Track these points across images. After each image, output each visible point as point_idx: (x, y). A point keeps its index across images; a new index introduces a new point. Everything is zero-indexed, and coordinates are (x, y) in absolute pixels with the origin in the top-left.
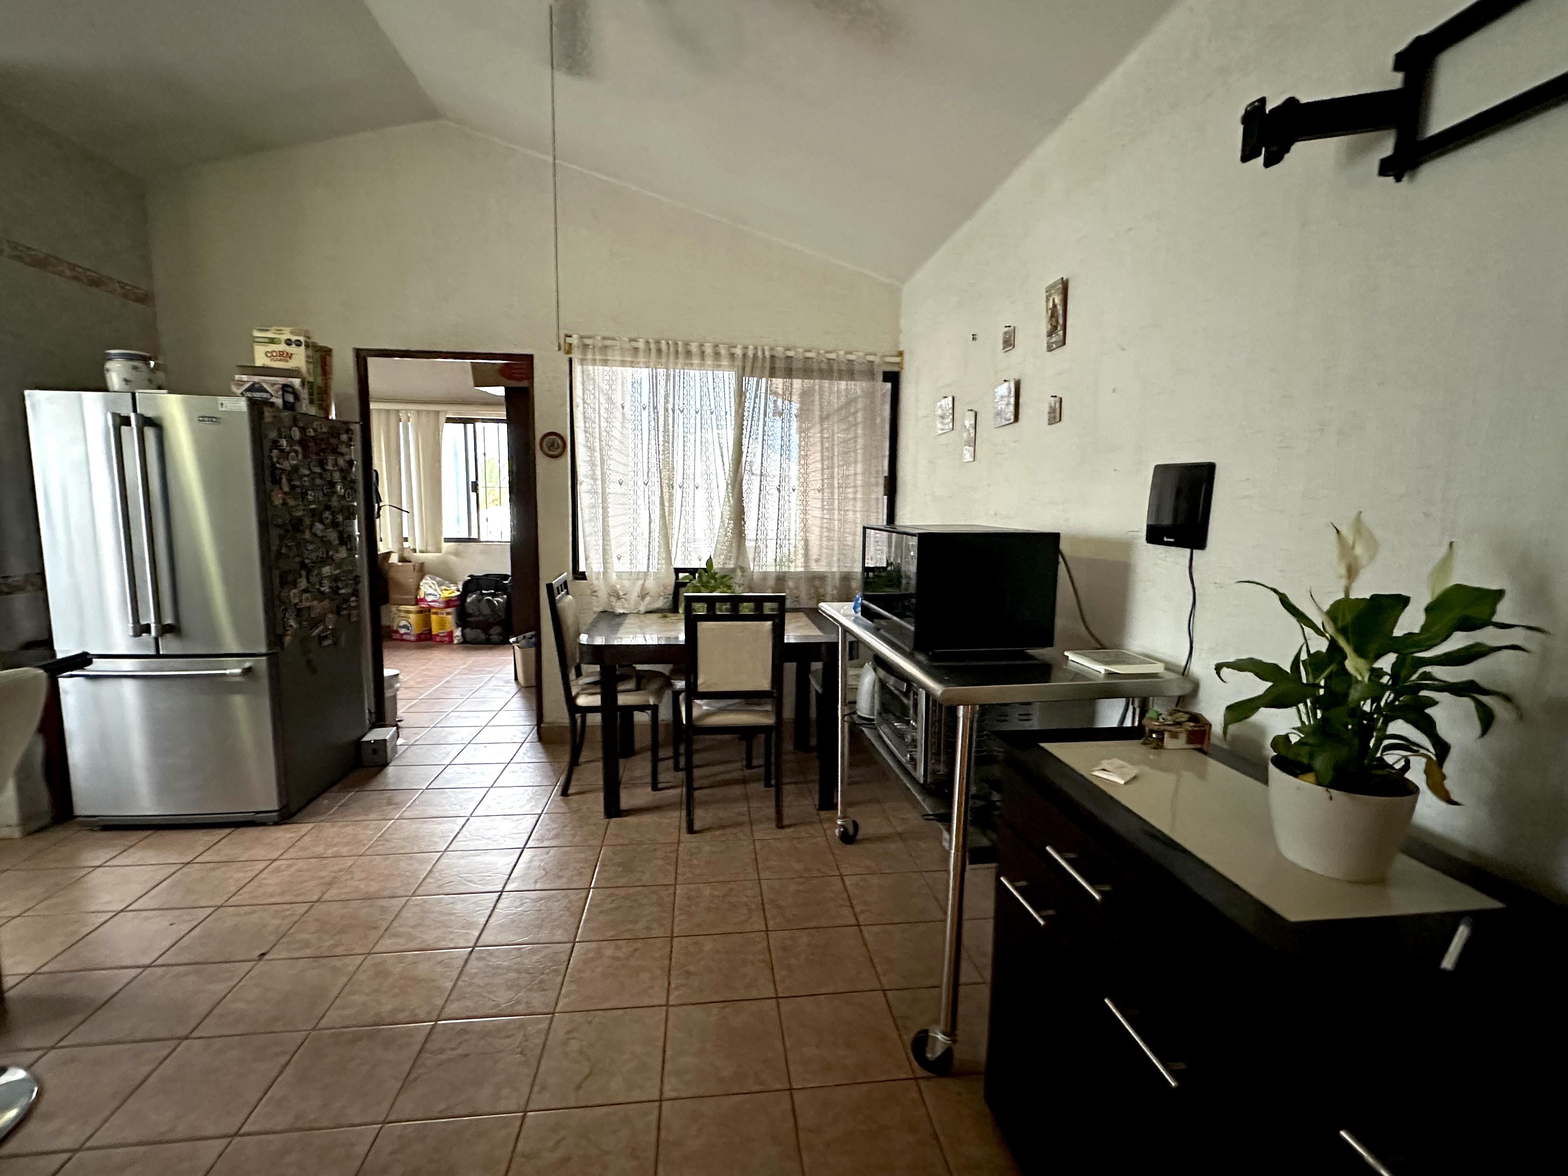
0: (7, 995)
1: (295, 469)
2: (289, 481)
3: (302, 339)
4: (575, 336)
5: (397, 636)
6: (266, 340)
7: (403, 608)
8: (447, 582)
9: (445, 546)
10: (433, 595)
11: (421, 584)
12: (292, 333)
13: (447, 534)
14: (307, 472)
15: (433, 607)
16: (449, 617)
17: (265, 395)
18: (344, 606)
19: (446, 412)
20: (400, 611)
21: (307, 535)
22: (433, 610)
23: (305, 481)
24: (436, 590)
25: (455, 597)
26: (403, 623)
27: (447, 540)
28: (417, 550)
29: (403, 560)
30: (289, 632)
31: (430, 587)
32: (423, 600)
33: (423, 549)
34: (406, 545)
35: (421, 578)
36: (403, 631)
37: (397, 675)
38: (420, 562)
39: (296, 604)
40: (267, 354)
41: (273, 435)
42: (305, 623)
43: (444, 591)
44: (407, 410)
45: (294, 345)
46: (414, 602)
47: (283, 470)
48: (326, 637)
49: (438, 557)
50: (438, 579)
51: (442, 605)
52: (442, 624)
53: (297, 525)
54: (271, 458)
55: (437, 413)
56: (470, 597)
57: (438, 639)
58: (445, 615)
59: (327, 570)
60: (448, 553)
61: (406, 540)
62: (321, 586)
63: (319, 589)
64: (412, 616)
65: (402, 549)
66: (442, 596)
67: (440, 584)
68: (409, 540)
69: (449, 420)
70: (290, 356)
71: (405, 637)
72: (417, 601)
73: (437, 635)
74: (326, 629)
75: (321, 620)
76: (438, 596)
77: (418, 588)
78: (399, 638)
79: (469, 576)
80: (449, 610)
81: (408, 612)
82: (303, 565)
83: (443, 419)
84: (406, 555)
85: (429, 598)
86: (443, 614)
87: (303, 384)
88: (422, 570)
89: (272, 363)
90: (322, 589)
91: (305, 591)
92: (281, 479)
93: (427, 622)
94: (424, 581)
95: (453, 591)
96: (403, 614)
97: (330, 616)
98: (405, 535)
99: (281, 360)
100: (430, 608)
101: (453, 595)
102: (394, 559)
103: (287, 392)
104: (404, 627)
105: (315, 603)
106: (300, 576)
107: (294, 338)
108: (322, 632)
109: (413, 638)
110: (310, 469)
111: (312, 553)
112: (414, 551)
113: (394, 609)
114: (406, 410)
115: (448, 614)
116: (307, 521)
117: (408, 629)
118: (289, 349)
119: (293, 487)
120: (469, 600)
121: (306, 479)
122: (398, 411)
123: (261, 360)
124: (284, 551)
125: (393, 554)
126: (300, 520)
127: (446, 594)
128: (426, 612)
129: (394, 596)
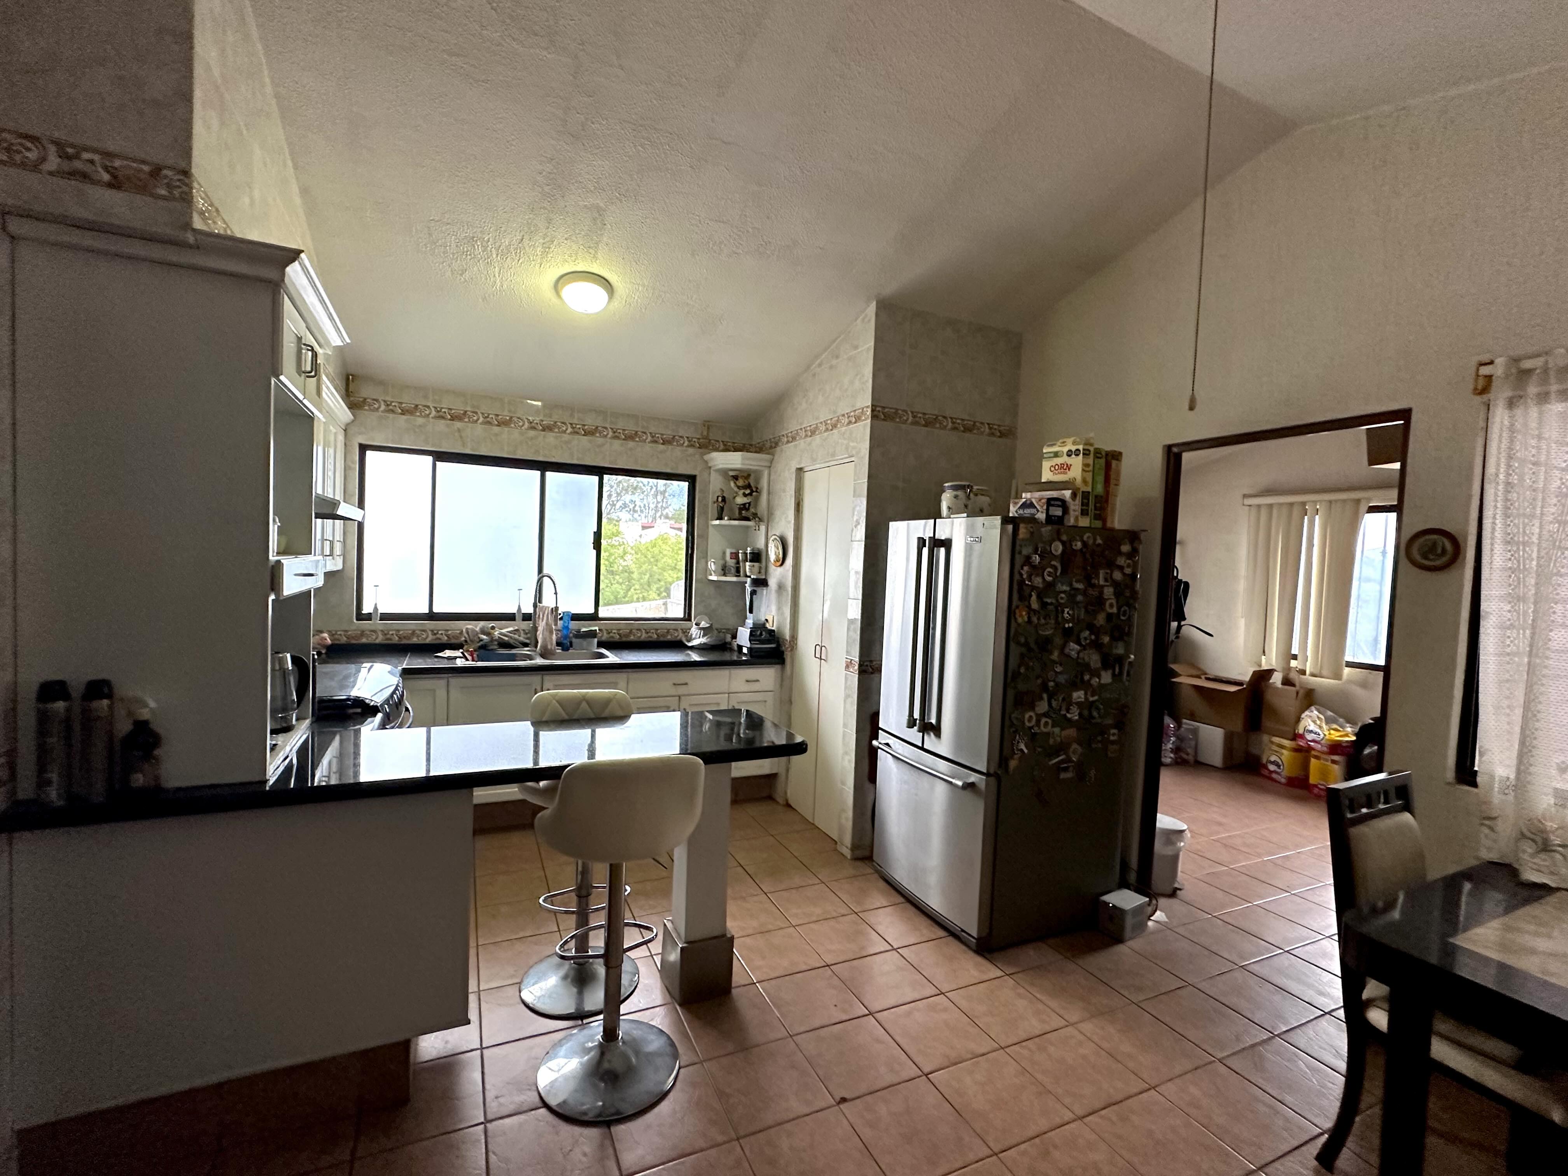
0: (734, 991)
1: (1049, 586)
2: (1039, 597)
3: (1081, 447)
4: (1499, 361)
5: (1265, 772)
6: (1052, 455)
7: (1276, 740)
8: (1341, 720)
9: (1347, 671)
10: (1315, 733)
11: (1303, 716)
12: (1074, 443)
13: (1348, 658)
14: (1065, 588)
15: (1313, 749)
16: (1336, 767)
17: (1033, 511)
18: (1099, 738)
19: (1369, 500)
20: (1272, 743)
21: (1055, 656)
22: (1313, 753)
23: (1062, 598)
24: (1320, 727)
25: (1347, 742)
26: (1273, 758)
27: (1350, 665)
28: (1308, 672)
29: (1287, 682)
30: (1016, 756)
31: (1314, 722)
32: (1302, 736)
33: (1316, 672)
34: (1293, 663)
35: (1307, 707)
36: (1272, 767)
37: (1182, 831)
38: (1309, 687)
39: (1031, 728)
40: (1053, 469)
41: (1026, 551)
42: (1039, 750)
43: (1332, 732)
44: (1315, 502)
45: (1073, 456)
46: (1291, 736)
47: (1033, 588)
48: (1066, 770)
49: (1339, 684)
50: (1329, 713)
51: (1325, 749)
52: (1325, 774)
53: (1045, 644)
54: (1021, 575)
55: (1358, 501)
56: (1371, 747)
57: (1316, 791)
58: (1329, 763)
59: (1078, 695)
60: (1349, 681)
61: (1295, 657)
62: (1068, 712)
63: (1065, 715)
64: (1285, 752)
65: (1289, 669)
66: (1327, 737)
67: (1329, 721)
68: (1299, 657)
69: (1373, 509)
70: (1069, 467)
71: (1274, 776)
72: (1296, 737)
73: (1316, 786)
74: (1068, 760)
75: (1062, 747)
76: (1322, 736)
77: (1298, 720)
78: (1268, 775)
79: (1372, 719)
80: (1336, 758)
81: (1282, 747)
82: (1044, 687)
83: (1364, 507)
84: (1293, 676)
85: (1310, 737)
86: (1327, 760)
87: (1074, 495)
88: (1309, 698)
89: (1055, 476)
90: (1069, 716)
91: (1045, 715)
92: (1031, 596)
93: (1306, 766)
94: (1307, 713)
95: (1348, 734)
96: (1275, 748)
97: (1075, 746)
98: (1295, 651)
99: (1061, 473)
100: (1309, 749)
101: (1347, 739)
102: (1277, 679)
103: (1053, 505)
104: (1273, 763)
105: (1057, 730)
106: (1041, 699)
107: (1074, 448)
108: (1062, 761)
109: (1283, 781)
110: (1071, 585)
111: (1060, 674)
112: (1303, 672)
113: (1265, 738)
114: (1313, 501)
115: (1334, 762)
116: (1058, 641)
117: (1279, 766)
118: (1069, 460)
119: (1044, 605)
120: (1367, 751)
121: (1063, 595)
122: (1304, 504)
123: (1047, 476)
124: (1022, 670)
125: (1275, 673)
126: (1048, 640)
127: (1335, 736)
128: (1304, 752)
129: (1267, 723)
